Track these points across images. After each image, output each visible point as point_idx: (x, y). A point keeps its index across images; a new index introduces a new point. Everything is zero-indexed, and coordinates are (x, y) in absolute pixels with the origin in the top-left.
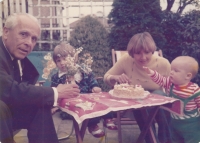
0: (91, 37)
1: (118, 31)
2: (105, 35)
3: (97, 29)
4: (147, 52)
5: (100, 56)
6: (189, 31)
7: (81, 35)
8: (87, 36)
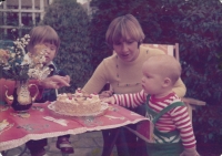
0: (65, 23)
1: (100, 17)
2: (84, 21)
3: (74, 13)
4: (129, 43)
5: (77, 48)
6: (190, 19)
7: (53, 19)
8: (60, 22)
